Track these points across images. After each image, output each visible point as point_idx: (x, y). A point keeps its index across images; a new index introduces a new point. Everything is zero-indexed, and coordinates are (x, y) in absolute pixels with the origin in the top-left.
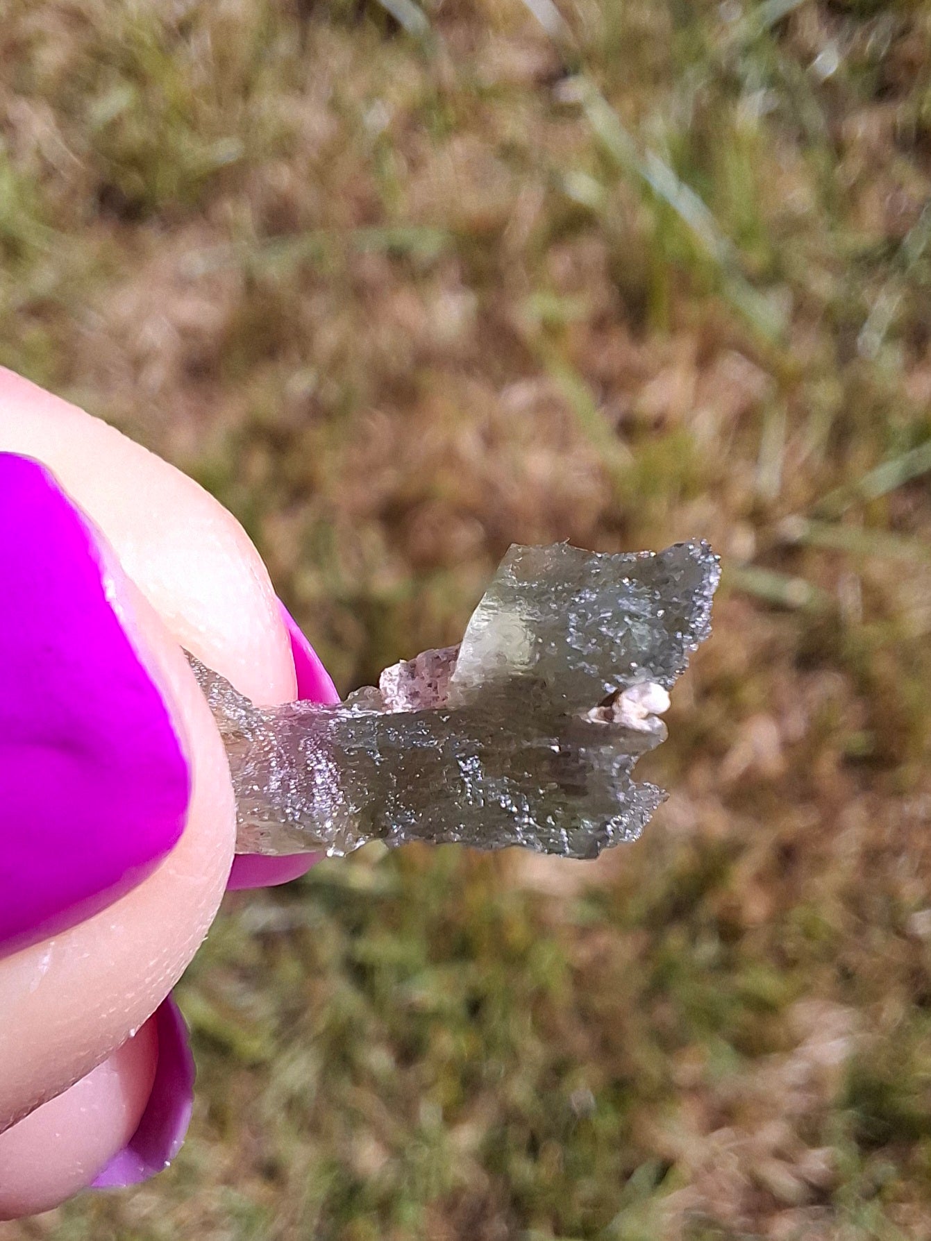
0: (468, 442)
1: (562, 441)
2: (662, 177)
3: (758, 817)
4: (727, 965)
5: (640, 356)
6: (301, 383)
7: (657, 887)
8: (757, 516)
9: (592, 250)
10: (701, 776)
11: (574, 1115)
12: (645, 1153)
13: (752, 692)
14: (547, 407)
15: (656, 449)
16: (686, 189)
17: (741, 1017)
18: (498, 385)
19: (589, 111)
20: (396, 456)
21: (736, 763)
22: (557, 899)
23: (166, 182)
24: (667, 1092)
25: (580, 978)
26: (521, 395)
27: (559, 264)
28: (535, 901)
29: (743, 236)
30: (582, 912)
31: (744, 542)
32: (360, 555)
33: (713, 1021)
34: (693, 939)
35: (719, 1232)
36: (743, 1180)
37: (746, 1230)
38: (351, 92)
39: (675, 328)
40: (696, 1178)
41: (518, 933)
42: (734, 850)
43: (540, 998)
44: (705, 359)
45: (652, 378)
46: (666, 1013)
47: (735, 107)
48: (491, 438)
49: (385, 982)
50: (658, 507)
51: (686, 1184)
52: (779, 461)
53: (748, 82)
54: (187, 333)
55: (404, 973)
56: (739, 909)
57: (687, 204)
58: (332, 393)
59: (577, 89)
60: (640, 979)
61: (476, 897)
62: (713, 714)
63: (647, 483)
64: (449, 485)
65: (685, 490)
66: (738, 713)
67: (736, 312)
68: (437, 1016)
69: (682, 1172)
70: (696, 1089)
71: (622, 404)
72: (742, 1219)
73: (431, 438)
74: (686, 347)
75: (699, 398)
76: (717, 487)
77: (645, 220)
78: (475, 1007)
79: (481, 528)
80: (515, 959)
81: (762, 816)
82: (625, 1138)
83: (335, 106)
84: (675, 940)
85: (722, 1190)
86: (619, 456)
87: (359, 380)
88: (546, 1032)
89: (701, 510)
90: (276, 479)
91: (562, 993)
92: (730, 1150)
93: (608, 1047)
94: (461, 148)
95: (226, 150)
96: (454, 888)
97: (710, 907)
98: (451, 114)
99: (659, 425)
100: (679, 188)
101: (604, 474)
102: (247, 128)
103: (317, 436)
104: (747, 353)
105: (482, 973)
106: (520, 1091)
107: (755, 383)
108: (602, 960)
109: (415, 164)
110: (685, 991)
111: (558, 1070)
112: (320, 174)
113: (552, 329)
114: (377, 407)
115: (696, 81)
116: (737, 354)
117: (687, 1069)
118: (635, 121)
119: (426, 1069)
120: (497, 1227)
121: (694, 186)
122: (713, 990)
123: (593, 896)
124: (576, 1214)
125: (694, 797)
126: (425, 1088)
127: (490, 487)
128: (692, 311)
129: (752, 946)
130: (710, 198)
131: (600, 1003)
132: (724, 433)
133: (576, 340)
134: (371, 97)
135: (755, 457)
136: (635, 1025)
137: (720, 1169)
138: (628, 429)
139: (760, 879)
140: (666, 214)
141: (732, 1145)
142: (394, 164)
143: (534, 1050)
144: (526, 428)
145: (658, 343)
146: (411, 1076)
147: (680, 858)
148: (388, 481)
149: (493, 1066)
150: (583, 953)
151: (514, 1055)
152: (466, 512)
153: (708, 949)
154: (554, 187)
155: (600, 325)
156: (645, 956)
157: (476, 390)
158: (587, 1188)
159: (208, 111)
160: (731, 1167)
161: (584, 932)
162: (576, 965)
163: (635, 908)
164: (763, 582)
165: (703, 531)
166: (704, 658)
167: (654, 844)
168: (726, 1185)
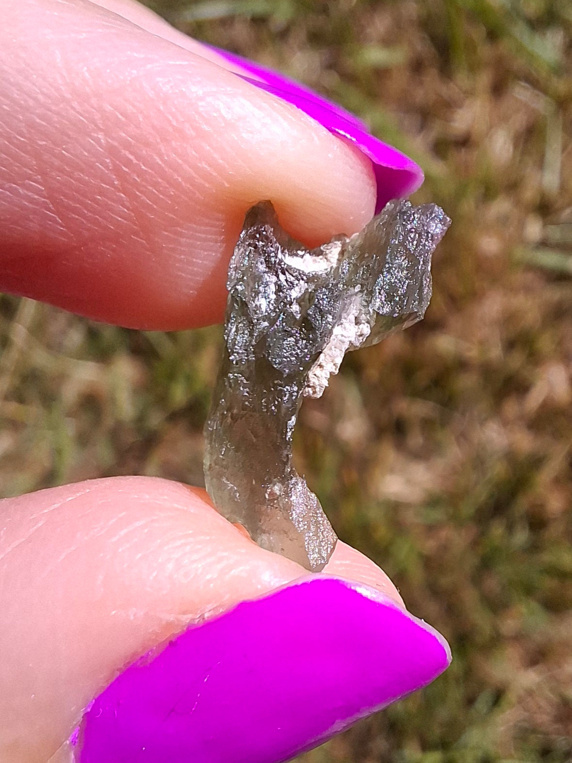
4: (535, 547)
5: (447, 90)
7: (481, 494)
8: (544, 208)
10: (511, 408)
12: (482, 685)
13: (545, 343)
17: (549, 584)
21: (535, 399)
22: (407, 505)
24: (496, 641)
25: (429, 563)
31: (535, 229)
33: (529, 590)
34: (510, 528)
35: (540, 736)
36: (555, 699)
39: (473, 68)
41: (382, 532)
42: (536, 462)
44: (498, 89)
45: (460, 107)
46: (493, 584)
52: (558, 165)
56: (542, 506)
60: (472, 561)
62: (516, 361)
65: (488, 193)
66: (535, 358)
67: (520, 48)
69: (511, 696)
70: (518, 638)
72: (556, 726)
74: (484, 79)
76: (513, 187)
80: (381, 552)
81: (557, 435)
82: (469, 674)
84: (497, 530)
85: (540, 707)
89: (501, 206)
96: (332, 501)
97: (522, 505)
99: (465, 142)
108: (445, 548)
116: (523, 84)
117: (509, 625)
120: (380, 744)
123: (432, 502)
124: (436, 732)
125: (505, 423)
129: (555, 530)
131: (445, 581)
135: (541, 164)
136: (470, 597)
139: (557, 481)
145: (462, 79)
147: (498, 470)
150: (430, 545)
153: (521, 537)
155: (417, 67)
156: (475, 543)
158: (443, 713)
161: (431, 529)
162: (425, 552)
163: (467, 509)
164: (551, 259)
165: (503, 221)
166: (509, 318)
167: (478, 462)
168: (543, 703)
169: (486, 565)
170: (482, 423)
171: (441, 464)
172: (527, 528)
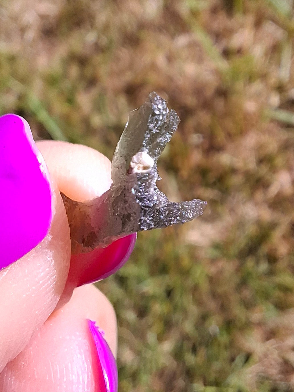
0: (161, 60)
1: (200, 59)
3: (283, 212)
4: (271, 273)
5: (230, 23)
6: (91, 37)
7: (242, 242)
8: (280, 88)
10: (259, 196)
11: (210, 335)
12: (240, 350)
13: (279, 161)
14: (193, 45)
15: (238, 61)
17: (278, 294)
18: (173, 36)
20: (131, 66)
21: (273, 190)
22: (202, 248)
24: (247, 325)
25: (212, 280)
26: (182, 40)
28: (193, 249)
30: (212, 253)
31: (275, 99)
32: (117, 108)
33: (266, 296)
34: (257, 263)
35: (271, 381)
36: (280, 360)
37: (281, 380)
39: (245, 12)
40: (260, 360)
41: (186, 262)
42: (273, 226)
43: (195, 289)
44: (258, 24)
45: (236, 32)
46: (247, 293)
48: (170, 59)
49: (132, 284)
50: (239, 85)
51: (257, 363)
52: (289, 66)
54: (43, 17)
55: (140, 280)
56: (276, 250)
58: (104, 41)
60: (236, 279)
61: (168, 248)
62: (264, 170)
63: (235, 75)
64: (153, 78)
65: (251, 78)
66: (274, 169)
67: (270, 5)
68: (153, 297)
69: (255, 358)
70: (260, 324)
71: (224, 43)
72: (280, 376)
73: (146, 59)
74: (250, 19)
75: (256, 40)
76: (264, 77)
78: (169, 293)
79: (167, 95)
80: (185, 273)
81: (284, 211)
82: (231, 345)
84: (250, 263)
85: (271, 365)
86: (223, 65)
87: (115, 35)
88: (199, 302)
89: (257, 86)
90: (82, 77)
91: (205, 286)
92: (274, 348)
93: (224, 308)
96: (159, 244)
97: (264, 250)
99: (239, 51)
101: (217, 72)
103: (98, 59)
104: (275, 21)
105: (170, 279)
106: (188, 327)
107: (279, 34)
108: (220, 272)
110: (254, 284)
111: (204, 318)
113: (194, 13)
114: (123, 46)
116: (271, 22)
117: (256, 316)
119: (150, 319)
120: (180, 383)
122: (266, 283)
123: (216, 246)
124: (212, 377)
125: (256, 204)
126: (150, 327)
127: (170, 79)
128: (252, 4)
129: (281, 265)
131: (220, 290)
132: (266, 54)
133: (205, 17)
135: (279, 64)
136: (234, 299)
137: (270, 356)
138: (227, 54)
139: (284, 237)
141: (274, 346)
143: (194, 310)
144: (185, 54)
145: (239, 18)
146: (144, 321)
147: (251, 230)
148: (128, 77)
149: (177, 317)
150: (212, 270)
151: (185, 312)
152: (160, 89)
153: (264, 267)
155: (214, 11)
156: (238, 270)
157: (164, 39)
158: (217, 365)
160: (275, 355)
161: (213, 261)
162: (210, 275)
163: (233, 250)
164: (284, 116)
165: (258, 95)
166: (260, 147)
167: (240, 224)
168: (273, 362)
169: (243, 283)
170: (244, 203)
171: (220, 225)
172: (267, 262)
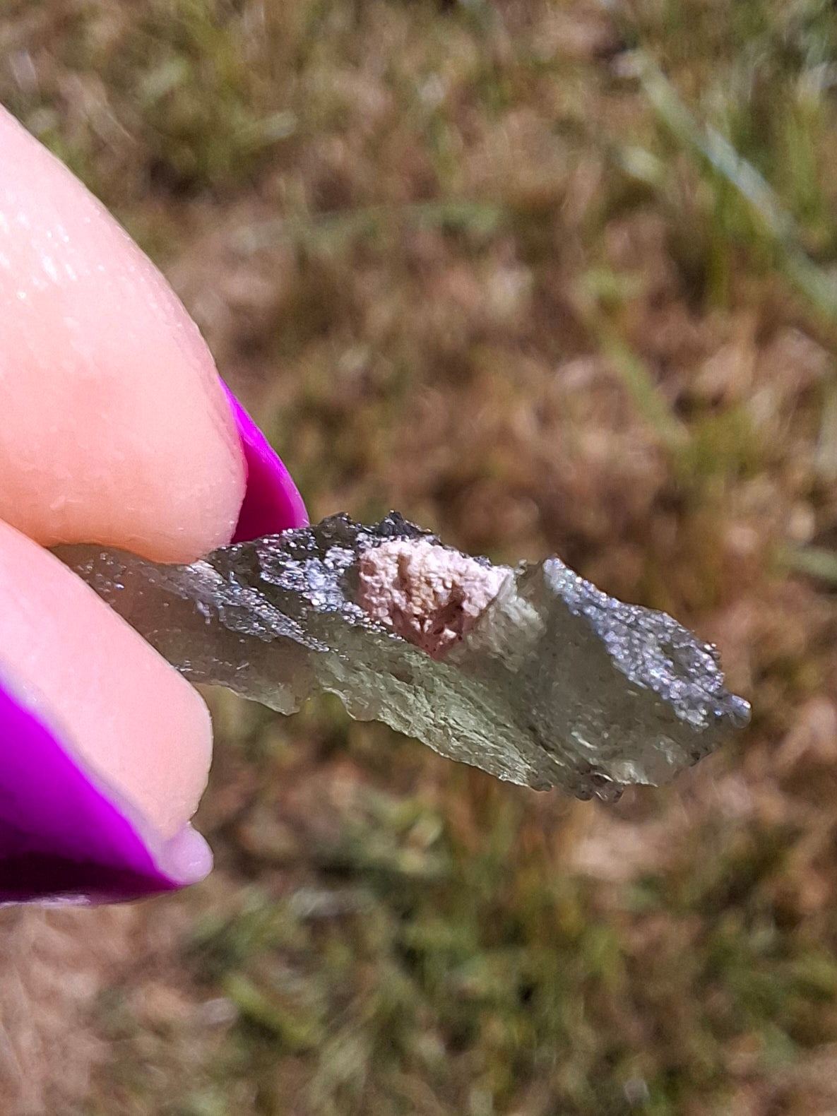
0: (523, 420)
1: (619, 419)
2: (722, 152)
3: (816, 803)
4: (782, 952)
5: (699, 333)
6: (353, 360)
7: (711, 872)
8: (816, 496)
9: (649, 226)
10: (757, 759)
11: (626, 1104)
13: (810, 675)
14: (604, 385)
15: (712, 426)
16: (746, 165)
17: (797, 1005)
18: (554, 361)
19: (647, 86)
20: (450, 434)
21: (792, 748)
22: (610, 884)
23: (218, 156)
24: (721, 1080)
25: (634, 965)
26: (576, 373)
27: (617, 241)
28: (589, 886)
29: (804, 212)
30: (636, 898)
31: (803, 523)
33: (769, 1011)
34: (749, 925)
38: (407, 65)
39: (734, 305)
41: (571, 918)
42: (790, 835)
43: (593, 985)
44: (765, 337)
45: (711, 355)
46: (720, 1001)
47: (796, 80)
48: (547, 417)
49: (436, 967)
50: (716, 486)
53: (809, 56)
54: (238, 309)
55: (455, 959)
56: (796, 895)
57: (746, 180)
58: (386, 370)
59: (635, 63)
60: (694, 966)
61: (529, 881)
62: (771, 695)
63: (704, 464)
64: (503, 463)
65: (744, 469)
66: (796, 697)
67: (796, 290)
68: (487, 1003)
70: (751, 1078)
71: (680, 382)
73: (486, 416)
74: (745, 325)
75: (759, 375)
76: (776, 466)
77: (705, 195)
78: (527, 994)
79: (536, 508)
80: (569, 945)
81: (819, 801)
83: (390, 80)
84: (730, 926)
86: (676, 435)
87: (411, 354)
88: (599, 1018)
89: (760, 489)
90: (329, 457)
91: (615, 979)
93: (661, 1035)
94: (516, 123)
95: (280, 124)
96: (506, 873)
97: (766, 893)
98: (507, 87)
99: (718, 402)
100: (739, 164)
101: (661, 453)
102: (299, 103)
103: (369, 414)
104: (808, 330)
105: (533, 959)
106: (572, 1079)
107: (816, 361)
108: (655, 946)
109: (471, 139)
110: (739, 978)
111: (612, 1058)
112: (374, 149)
113: (608, 306)
114: (431, 384)
115: (757, 55)
116: (796, 332)
117: (741, 1058)
118: (694, 96)
119: (477, 1056)
121: (754, 161)
122: (767, 977)
123: (647, 881)
125: (751, 781)
126: (476, 1075)
127: (545, 467)
128: (752, 288)
129: (808, 933)
130: (771, 173)
131: (654, 990)
132: (783, 411)
133: (634, 317)
134: (427, 69)
135: (815, 436)
136: (688, 1012)
138: (685, 407)
139: (817, 865)
140: (726, 189)
142: (450, 139)
143: (586, 1037)
144: (582, 406)
145: (717, 320)
146: (462, 1062)
147: (735, 843)
148: (441, 460)
149: (544, 1053)
150: (637, 940)
151: (565, 1043)
152: (521, 492)
153: (764, 936)
154: (612, 160)
155: (657, 302)
156: (701, 941)
157: (532, 368)
159: (261, 85)
161: (638, 918)
162: (630, 952)
163: (690, 893)
164: (823, 564)
165: (761, 511)
166: (761, 640)
167: (709, 829)
169: (712, 975)
170: (719, 778)
171: (657, 829)
172: (772, 924)
